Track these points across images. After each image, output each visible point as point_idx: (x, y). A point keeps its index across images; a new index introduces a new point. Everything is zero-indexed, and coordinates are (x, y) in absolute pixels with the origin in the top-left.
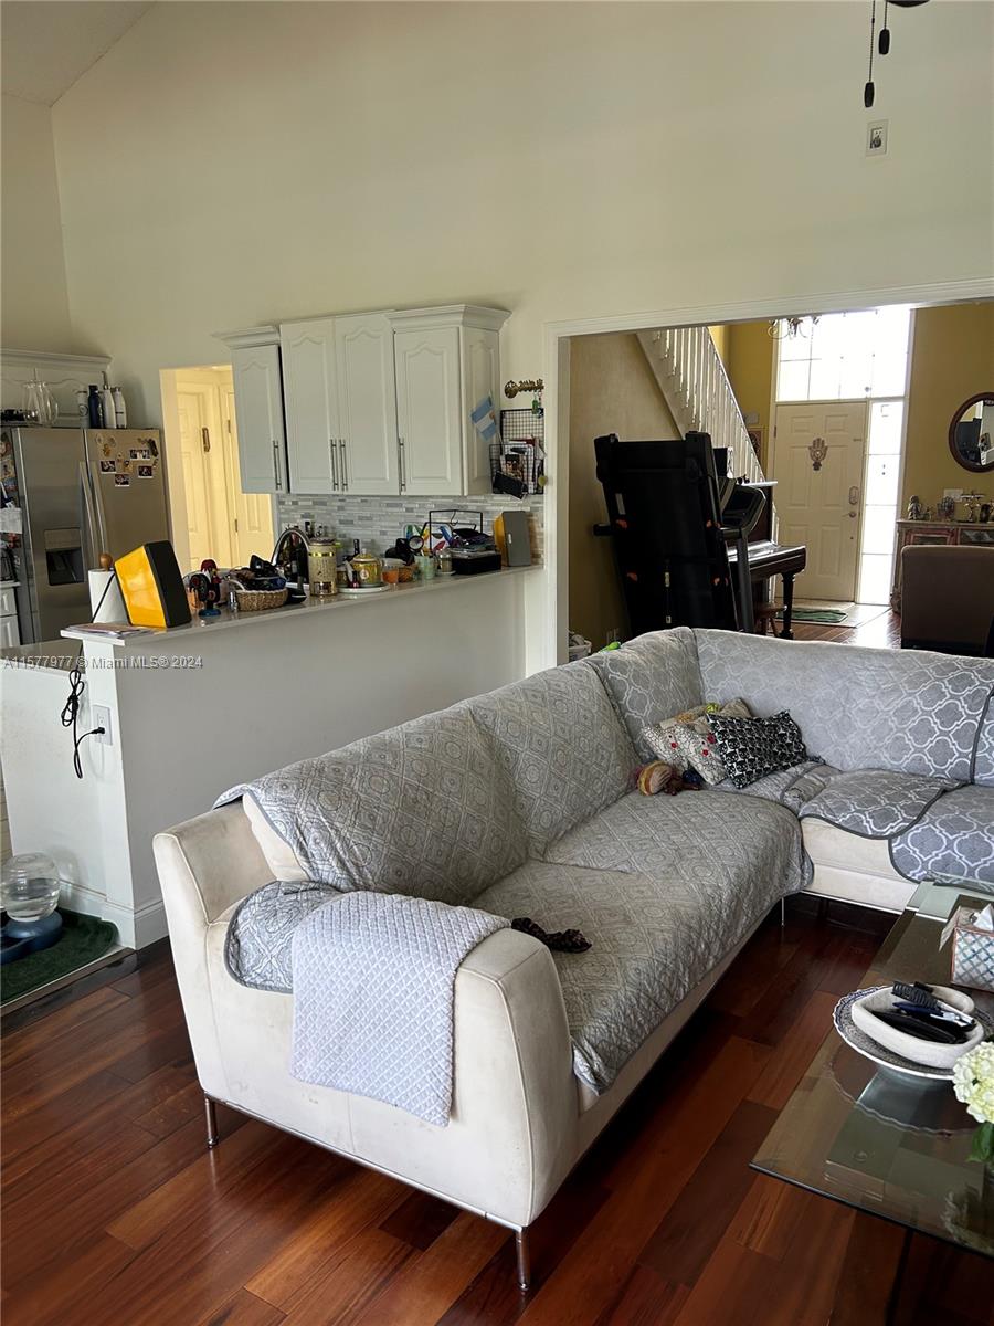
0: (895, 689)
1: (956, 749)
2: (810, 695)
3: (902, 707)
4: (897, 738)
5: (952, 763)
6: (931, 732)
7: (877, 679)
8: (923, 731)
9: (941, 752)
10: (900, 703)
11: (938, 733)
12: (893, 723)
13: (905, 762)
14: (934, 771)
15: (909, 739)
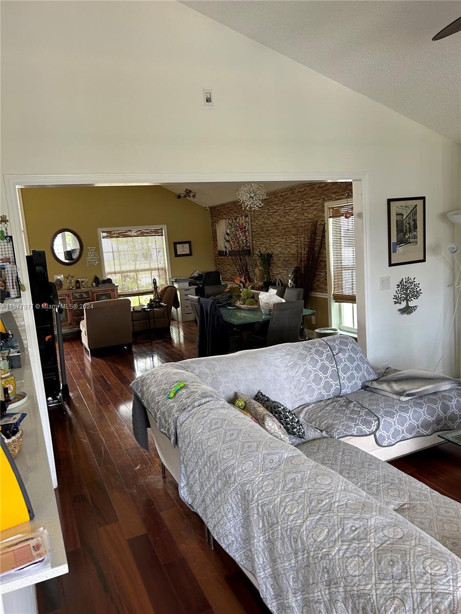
0: (295, 364)
1: (332, 383)
2: (265, 379)
3: (304, 371)
4: (308, 387)
5: (333, 390)
6: (321, 379)
7: (284, 361)
8: (317, 380)
9: (328, 386)
10: (302, 370)
11: (324, 378)
12: (303, 380)
13: (315, 397)
14: (326, 396)
15: (314, 385)
